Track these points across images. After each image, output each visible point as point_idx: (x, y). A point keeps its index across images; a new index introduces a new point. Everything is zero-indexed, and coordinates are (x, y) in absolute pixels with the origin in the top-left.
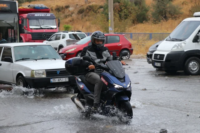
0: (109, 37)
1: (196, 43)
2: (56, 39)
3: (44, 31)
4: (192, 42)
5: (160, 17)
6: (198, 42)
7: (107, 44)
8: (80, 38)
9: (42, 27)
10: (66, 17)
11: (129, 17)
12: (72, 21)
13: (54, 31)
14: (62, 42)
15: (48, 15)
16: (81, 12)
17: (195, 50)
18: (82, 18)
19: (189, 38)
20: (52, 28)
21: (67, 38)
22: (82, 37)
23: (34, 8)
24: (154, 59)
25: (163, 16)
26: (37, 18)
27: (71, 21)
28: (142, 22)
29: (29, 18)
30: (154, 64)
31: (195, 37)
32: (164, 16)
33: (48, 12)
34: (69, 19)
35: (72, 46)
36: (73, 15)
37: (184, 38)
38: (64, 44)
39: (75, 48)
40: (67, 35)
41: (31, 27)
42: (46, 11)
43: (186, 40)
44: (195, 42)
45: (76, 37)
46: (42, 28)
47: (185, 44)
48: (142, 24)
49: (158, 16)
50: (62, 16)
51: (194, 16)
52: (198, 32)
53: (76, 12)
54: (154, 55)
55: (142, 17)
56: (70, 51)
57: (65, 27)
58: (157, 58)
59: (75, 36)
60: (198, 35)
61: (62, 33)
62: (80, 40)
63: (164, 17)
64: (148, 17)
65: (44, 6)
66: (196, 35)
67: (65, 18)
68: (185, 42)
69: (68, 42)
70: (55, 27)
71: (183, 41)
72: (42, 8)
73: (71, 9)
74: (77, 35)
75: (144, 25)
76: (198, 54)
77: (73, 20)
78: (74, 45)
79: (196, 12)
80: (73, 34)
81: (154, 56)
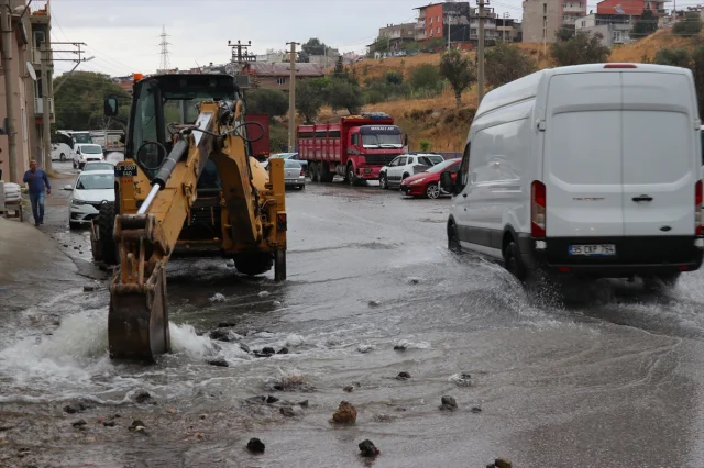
2: (400, 165)
3: (384, 151)
8: (433, 163)
9: (382, 145)
10: (427, 127)
12: (436, 134)
13: (399, 151)
14: (408, 168)
15: (391, 128)
16: (449, 119)
18: (452, 129)
20: (395, 148)
21: (416, 163)
22: (436, 162)
23: (371, 117)
26: (375, 133)
27: (434, 134)
29: (362, 133)
33: (391, 123)
34: (432, 130)
35: (420, 174)
36: (438, 124)
38: (411, 172)
40: (415, 157)
41: (365, 146)
42: (388, 121)
45: (428, 163)
46: (380, 148)
50: (421, 125)
53: (443, 119)
56: (416, 182)
57: (422, 144)
59: (426, 159)
61: (408, 156)
62: (432, 166)
65: (385, 115)
67: (426, 129)
69: (417, 169)
70: (400, 146)
72: (381, 118)
73: (435, 114)
74: (429, 158)
77: (437, 132)
78: (423, 173)
80: (424, 157)
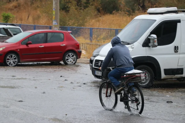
0: (49, 34)
1: (147, 48)
4: (142, 46)
5: (136, 6)
6: (149, 47)
7: (46, 44)
8: (12, 34)
11: (90, 6)
17: (146, 56)
19: (137, 41)
22: (15, 33)
24: (95, 66)
25: (139, 5)
28: (111, 13)
30: (95, 72)
31: (146, 39)
32: (141, 5)
37: (132, 41)
39: (4, 48)
43: (134, 44)
44: (145, 47)
45: (7, 33)
47: (133, 48)
48: (111, 15)
49: (134, 4)
51: (148, 13)
52: (149, 33)
54: (95, 61)
55: (112, 5)
57: (3, 16)
58: (98, 65)
59: (6, 30)
60: (149, 37)
62: (12, 36)
63: (141, 7)
64: (120, 6)
66: (147, 37)
67: (8, 3)
68: (133, 47)
71: (130, 44)
74: (9, 30)
75: (113, 17)
76: (148, 61)
77: (19, 6)
78: (3, 43)
79: (152, 7)
80: (4, 28)
81: (95, 63)
